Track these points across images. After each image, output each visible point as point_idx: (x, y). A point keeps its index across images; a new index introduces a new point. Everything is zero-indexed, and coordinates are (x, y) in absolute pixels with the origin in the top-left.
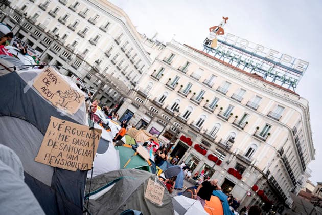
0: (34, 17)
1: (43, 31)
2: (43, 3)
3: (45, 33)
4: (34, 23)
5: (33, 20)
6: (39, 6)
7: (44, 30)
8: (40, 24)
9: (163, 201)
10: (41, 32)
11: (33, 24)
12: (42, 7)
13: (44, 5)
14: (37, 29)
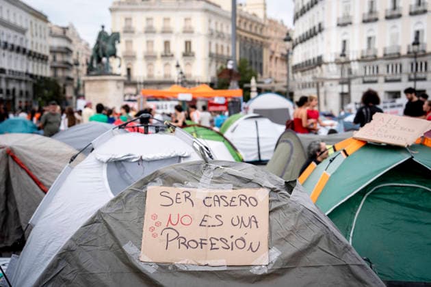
0: (369, 47)
1: (399, 56)
2: (366, 10)
3: (404, 57)
4: (375, 56)
5: (371, 53)
6: (364, 22)
7: (399, 54)
8: (385, 49)
9: (274, 240)
10: (398, 61)
11: (375, 58)
12: (370, 19)
13: (371, 12)
14: (388, 62)
